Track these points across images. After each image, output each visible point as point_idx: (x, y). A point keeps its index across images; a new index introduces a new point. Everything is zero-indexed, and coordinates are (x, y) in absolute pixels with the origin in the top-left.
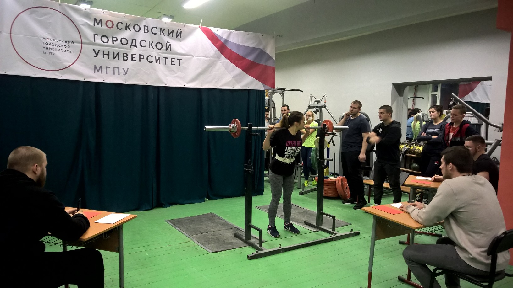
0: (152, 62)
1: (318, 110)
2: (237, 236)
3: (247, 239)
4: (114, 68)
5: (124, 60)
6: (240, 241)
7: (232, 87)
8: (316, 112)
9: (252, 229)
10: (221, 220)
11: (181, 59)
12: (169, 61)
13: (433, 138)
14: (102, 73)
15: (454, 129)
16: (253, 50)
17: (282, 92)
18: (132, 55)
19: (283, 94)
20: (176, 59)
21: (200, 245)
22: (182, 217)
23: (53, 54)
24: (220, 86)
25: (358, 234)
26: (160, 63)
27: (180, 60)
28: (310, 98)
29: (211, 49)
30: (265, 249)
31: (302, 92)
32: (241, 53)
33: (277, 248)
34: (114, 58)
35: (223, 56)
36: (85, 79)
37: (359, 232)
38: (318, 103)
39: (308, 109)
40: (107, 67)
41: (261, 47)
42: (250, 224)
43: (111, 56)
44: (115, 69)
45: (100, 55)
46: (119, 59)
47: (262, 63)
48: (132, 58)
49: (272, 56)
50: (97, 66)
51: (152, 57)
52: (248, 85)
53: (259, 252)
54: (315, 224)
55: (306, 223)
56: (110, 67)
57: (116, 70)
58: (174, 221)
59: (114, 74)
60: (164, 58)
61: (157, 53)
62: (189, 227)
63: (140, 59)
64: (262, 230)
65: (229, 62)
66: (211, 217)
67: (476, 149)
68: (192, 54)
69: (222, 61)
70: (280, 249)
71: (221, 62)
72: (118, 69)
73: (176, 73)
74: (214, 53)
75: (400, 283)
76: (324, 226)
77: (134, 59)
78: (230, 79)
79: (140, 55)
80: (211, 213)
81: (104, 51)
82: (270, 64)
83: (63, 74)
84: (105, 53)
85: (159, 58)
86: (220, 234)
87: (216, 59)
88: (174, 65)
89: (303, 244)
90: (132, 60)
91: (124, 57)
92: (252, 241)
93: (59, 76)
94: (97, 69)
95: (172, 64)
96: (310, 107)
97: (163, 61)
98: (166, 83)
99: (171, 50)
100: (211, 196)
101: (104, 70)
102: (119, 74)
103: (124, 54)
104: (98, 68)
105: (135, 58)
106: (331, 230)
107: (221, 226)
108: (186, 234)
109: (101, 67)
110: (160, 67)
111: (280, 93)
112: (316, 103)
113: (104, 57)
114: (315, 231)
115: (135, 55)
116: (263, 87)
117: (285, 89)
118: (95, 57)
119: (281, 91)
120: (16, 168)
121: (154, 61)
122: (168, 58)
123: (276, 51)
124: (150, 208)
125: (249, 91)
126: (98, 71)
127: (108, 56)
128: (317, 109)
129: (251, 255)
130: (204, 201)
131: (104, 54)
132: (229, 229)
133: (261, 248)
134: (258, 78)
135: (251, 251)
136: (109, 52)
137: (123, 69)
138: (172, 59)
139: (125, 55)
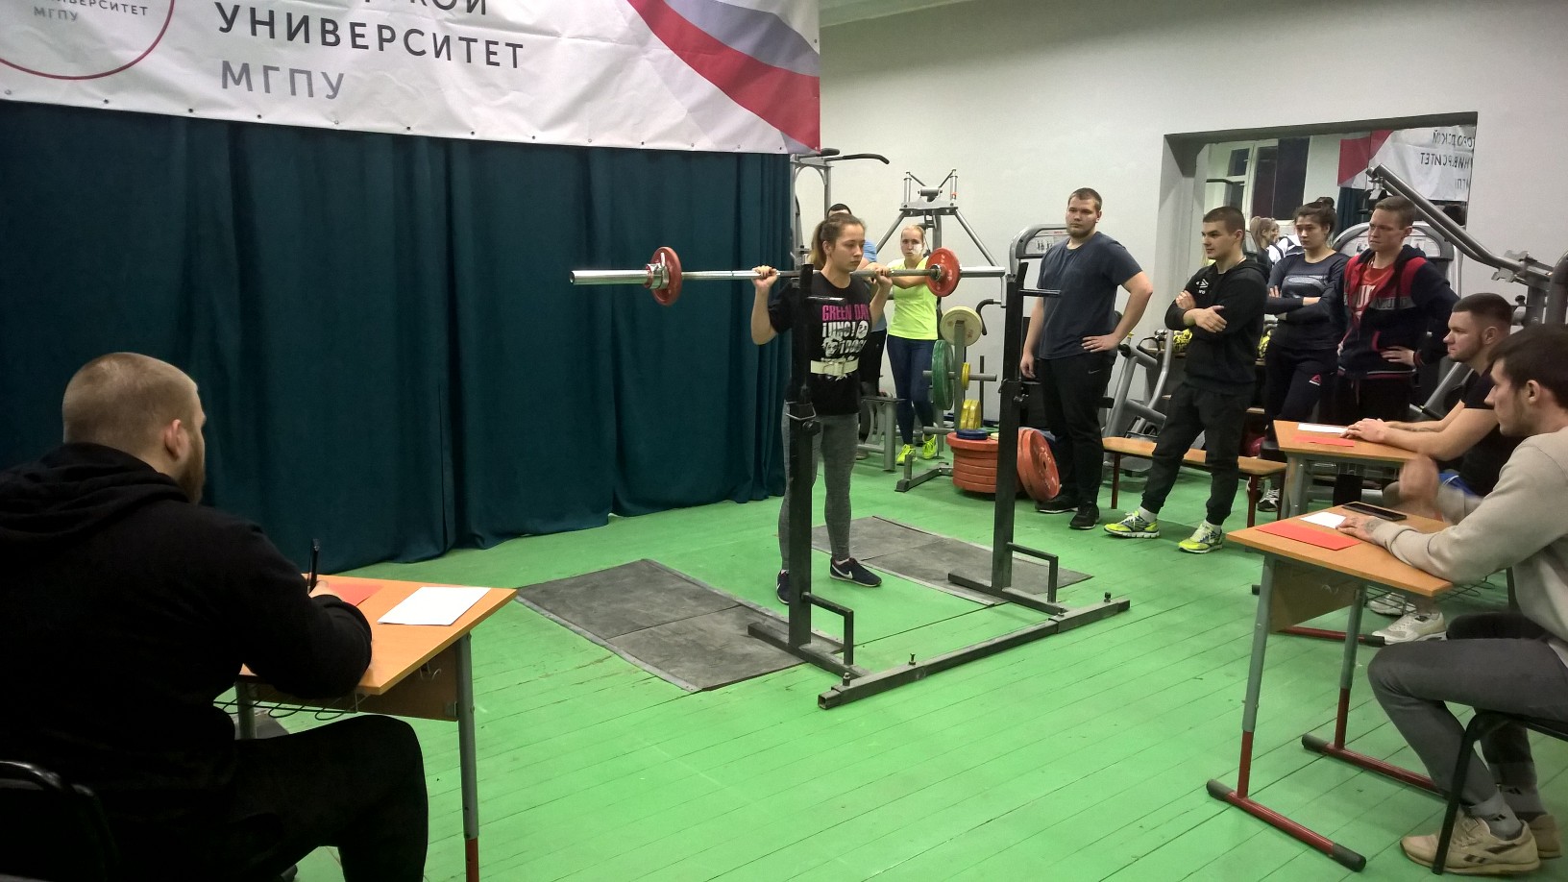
0: (423, 53)
1: (932, 222)
2: (755, 632)
3: (797, 643)
4: (293, 72)
5: (325, 43)
6: (771, 650)
7: (688, 144)
8: (925, 227)
9: (813, 607)
10: (689, 584)
11: (521, 46)
12: (478, 49)
13: (1304, 304)
14: (250, 88)
15: (1376, 273)
16: (753, 17)
17: (822, 164)
18: (353, 25)
19: (827, 169)
20: (502, 45)
21: (648, 667)
22: (555, 577)
23: (70, 16)
24: (650, 141)
25: (1124, 607)
26: (449, 59)
27: (515, 46)
28: (906, 184)
29: (618, 11)
30: (867, 673)
31: (887, 162)
32: (713, 28)
33: (901, 666)
34: (291, 36)
35: (655, 38)
36: (191, 111)
37: (1128, 602)
38: (931, 199)
39: (901, 218)
40: (267, 69)
41: (775, 11)
42: (807, 594)
43: (281, 28)
44: (296, 75)
45: (242, 25)
46: (307, 40)
47: (780, 63)
48: (354, 36)
49: (810, 41)
50: (232, 66)
51: (422, 34)
52: (734, 137)
53: (854, 683)
54: (989, 584)
55: (955, 580)
56: (277, 69)
57: (302, 80)
58: (531, 593)
59: (293, 93)
60: (461, 39)
61: (439, 21)
62: (591, 608)
63: (382, 40)
64: (852, 613)
65: (676, 57)
66: (649, 574)
67: (1480, 338)
68: (557, 28)
69: (651, 55)
70: (912, 667)
71: (648, 59)
72: (305, 76)
73: (504, 94)
74: (627, 25)
75: (1311, 757)
76: (1016, 588)
77: (359, 41)
78: (682, 117)
79: (381, 28)
80: (643, 560)
81: (253, 11)
82: (803, 67)
83: (112, 92)
84: (258, 18)
85: (447, 39)
86: (702, 630)
87: (634, 48)
88: (497, 64)
89: (977, 647)
90: (355, 45)
91: (324, 32)
92: (813, 646)
93: (99, 98)
94: (232, 74)
95: (489, 63)
96: (906, 212)
97: (458, 49)
98: (473, 127)
99: (484, 12)
100: (626, 505)
101: (257, 79)
102: (311, 95)
103: (324, 21)
104: (237, 69)
105: (362, 36)
106: (1043, 599)
107: (693, 603)
108: (589, 635)
109: (245, 68)
110: (450, 70)
111: (818, 167)
112: (925, 198)
113: (254, 33)
114: (993, 605)
115: (364, 25)
116: (783, 143)
117: (837, 152)
118: (222, 29)
119: (819, 161)
120: (104, 438)
121: (431, 51)
122: (475, 41)
123: (821, 22)
124: (437, 553)
125: (740, 156)
126: (237, 82)
127: (267, 28)
128: (929, 218)
129: (829, 694)
130: (606, 522)
131: (254, 22)
132: (721, 611)
133: (850, 669)
134: (768, 114)
135: (826, 683)
136: (271, 13)
137: (324, 75)
138: (488, 43)
139: (329, 27)
